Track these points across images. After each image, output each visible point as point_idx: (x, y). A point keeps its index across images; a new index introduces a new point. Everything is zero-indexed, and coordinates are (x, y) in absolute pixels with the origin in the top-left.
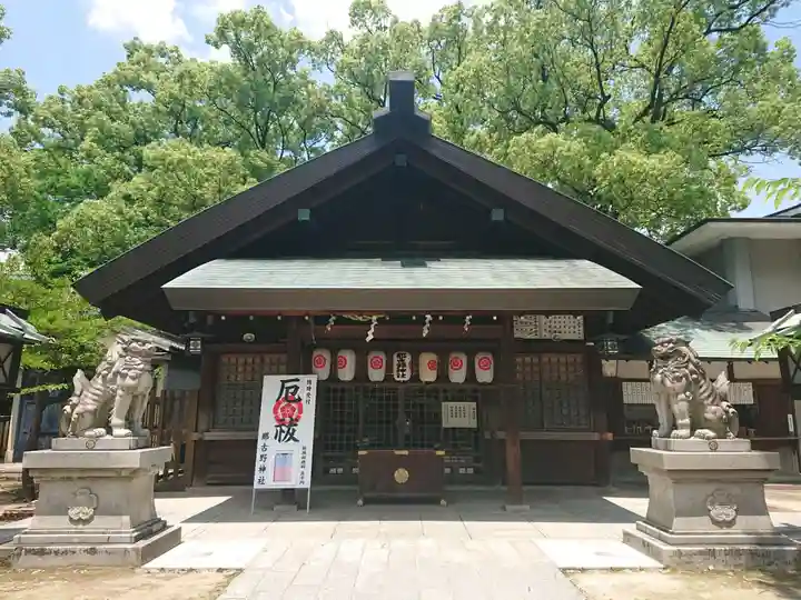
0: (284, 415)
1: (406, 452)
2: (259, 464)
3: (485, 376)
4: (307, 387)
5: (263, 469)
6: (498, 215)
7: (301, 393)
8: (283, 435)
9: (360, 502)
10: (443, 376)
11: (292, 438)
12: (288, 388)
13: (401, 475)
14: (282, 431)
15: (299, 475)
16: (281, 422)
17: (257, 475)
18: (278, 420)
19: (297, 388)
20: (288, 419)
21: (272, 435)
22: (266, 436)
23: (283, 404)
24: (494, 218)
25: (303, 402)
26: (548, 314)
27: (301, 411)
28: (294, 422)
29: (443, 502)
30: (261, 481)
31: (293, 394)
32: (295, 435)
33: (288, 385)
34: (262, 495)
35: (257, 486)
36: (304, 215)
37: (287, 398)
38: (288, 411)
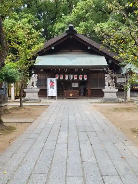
0: (52, 85)
1: (72, 91)
2: (48, 92)
3: (85, 79)
4: (55, 80)
5: (49, 93)
6: (89, 48)
7: (54, 81)
9: (64, 99)
10: (78, 79)
11: (53, 88)
13: (71, 95)
15: (55, 94)
16: (51, 86)
17: (48, 94)
18: (50, 85)
19: (53, 80)
20: (52, 86)
21: (50, 88)
22: (49, 88)
23: (51, 83)
24: (88, 49)
25: (54, 83)
28: (53, 86)
29: (78, 99)
31: (53, 81)
32: (54, 88)
33: (51, 80)
34: (49, 97)
35: (48, 96)
36: (53, 48)
37: (52, 82)
38: (52, 84)
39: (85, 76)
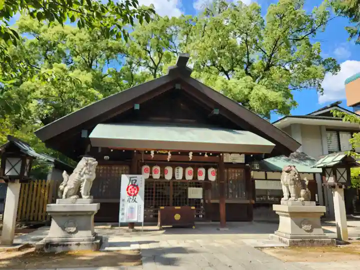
0: (131, 192)
2: (121, 212)
3: (212, 178)
4: (141, 179)
5: (123, 214)
7: (138, 183)
8: (131, 200)
10: (195, 178)
12: (132, 181)
14: (130, 198)
15: (138, 215)
16: (130, 195)
17: (121, 216)
18: (128, 193)
19: (136, 181)
20: (133, 194)
21: (126, 200)
22: (123, 200)
23: (131, 187)
24: (215, 113)
25: (139, 186)
26: (230, 153)
27: (138, 190)
28: (135, 195)
29: (194, 227)
30: (122, 219)
31: (135, 183)
32: (136, 200)
33: (132, 179)
34: (123, 225)
35: (120, 221)
36: (137, 107)
37: (132, 184)
38: (133, 190)
39: (211, 170)
